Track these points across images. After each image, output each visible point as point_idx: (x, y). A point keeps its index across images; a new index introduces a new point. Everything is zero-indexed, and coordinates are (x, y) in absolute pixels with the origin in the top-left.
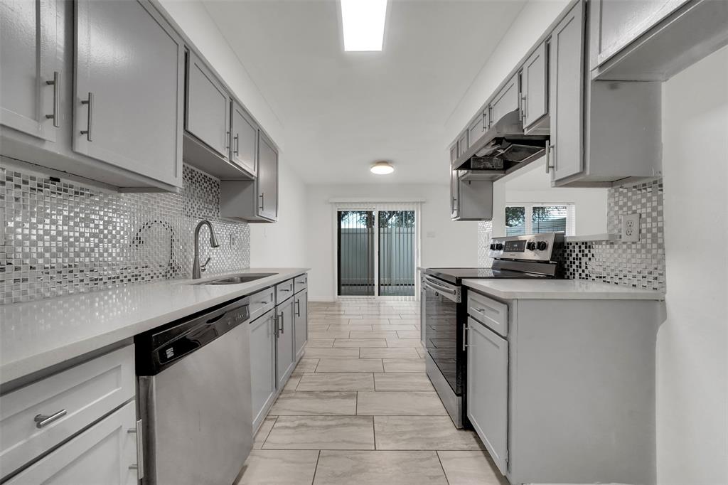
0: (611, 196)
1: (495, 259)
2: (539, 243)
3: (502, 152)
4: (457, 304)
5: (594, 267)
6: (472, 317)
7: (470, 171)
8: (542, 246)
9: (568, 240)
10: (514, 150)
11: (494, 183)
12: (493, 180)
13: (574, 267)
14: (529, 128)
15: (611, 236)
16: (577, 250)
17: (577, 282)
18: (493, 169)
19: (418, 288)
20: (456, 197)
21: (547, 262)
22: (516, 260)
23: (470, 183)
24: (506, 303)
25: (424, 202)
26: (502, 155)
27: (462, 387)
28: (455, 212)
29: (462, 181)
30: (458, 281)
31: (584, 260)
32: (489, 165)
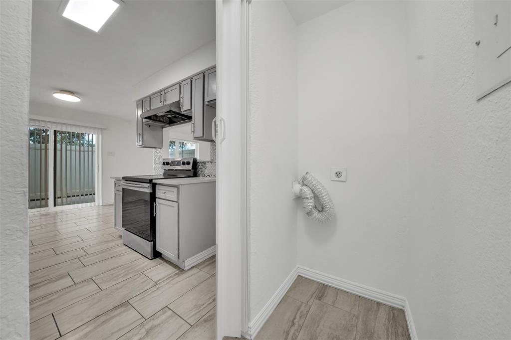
0: (211, 145)
1: (165, 170)
2: (187, 162)
3: (170, 116)
4: (150, 193)
5: (206, 172)
6: (158, 198)
7: (151, 121)
8: (188, 163)
9: (198, 161)
10: (175, 117)
11: (164, 129)
12: (163, 127)
13: (200, 172)
14: (184, 111)
15: (212, 160)
16: (201, 165)
17: (201, 177)
18: (163, 122)
19: (98, 197)
20: (141, 133)
21: (190, 170)
22: (176, 170)
23: (150, 126)
24: (177, 187)
25: (105, 129)
26: (170, 117)
27: (153, 236)
28: (141, 142)
29: (145, 124)
30: (151, 181)
31: (203, 169)
32: (162, 119)
